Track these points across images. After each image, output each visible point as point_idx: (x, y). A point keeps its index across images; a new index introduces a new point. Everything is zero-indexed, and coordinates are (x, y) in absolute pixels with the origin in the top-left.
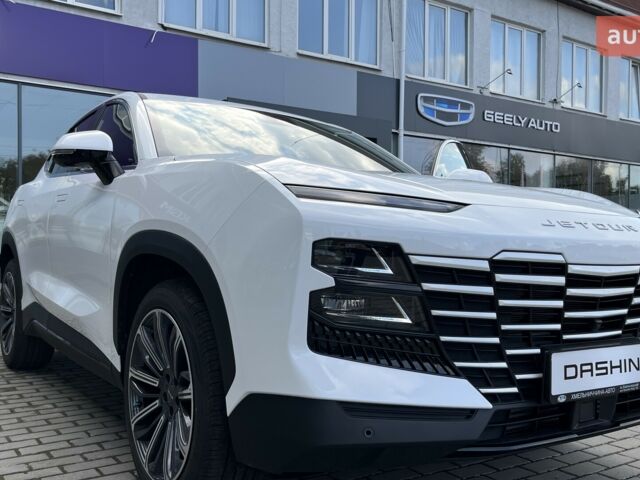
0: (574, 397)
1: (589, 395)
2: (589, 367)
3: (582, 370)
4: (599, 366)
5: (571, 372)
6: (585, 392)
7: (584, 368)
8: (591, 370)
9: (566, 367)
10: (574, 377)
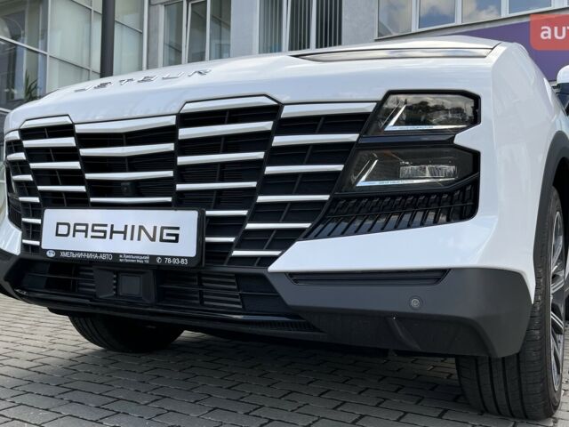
0: (64, 255)
1: (80, 256)
4: (97, 228)
6: (75, 252)
7: (78, 228)
8: (86, 231)
9: (57, 224)
10: (67, 235)
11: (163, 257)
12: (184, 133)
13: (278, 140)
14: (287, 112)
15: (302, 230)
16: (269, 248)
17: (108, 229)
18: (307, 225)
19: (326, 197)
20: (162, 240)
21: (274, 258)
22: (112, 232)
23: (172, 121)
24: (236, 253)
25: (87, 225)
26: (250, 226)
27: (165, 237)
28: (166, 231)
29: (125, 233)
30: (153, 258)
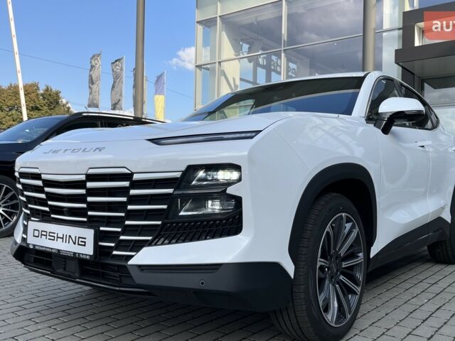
0: (37, 248)
1: (44, 249)
2: (45, 233)
3: (43, 234)
4: (51, 234)
5: (36, 233)
6: (42, 247)
7: (43, 233)
8: (46, 235)
9: (34, 230)
10: (38, 237)
11: (79, 254)
12: (90, 185)
13: (133, 192)
14: (136, 177)
15: (147, 241)
16: (131, 251)
17: (55, 235)
18: (150, 238)
19: (159, 223)
20: (79, 244)
21: (132, 256)
22: (58, 237)
23: (83, 178)
24: (115, 253)
25: (46, 232)
26: (122, 237)
27: (80, 243)
28: (80, 240)
29: (62, 238)
30: (75, 253)
